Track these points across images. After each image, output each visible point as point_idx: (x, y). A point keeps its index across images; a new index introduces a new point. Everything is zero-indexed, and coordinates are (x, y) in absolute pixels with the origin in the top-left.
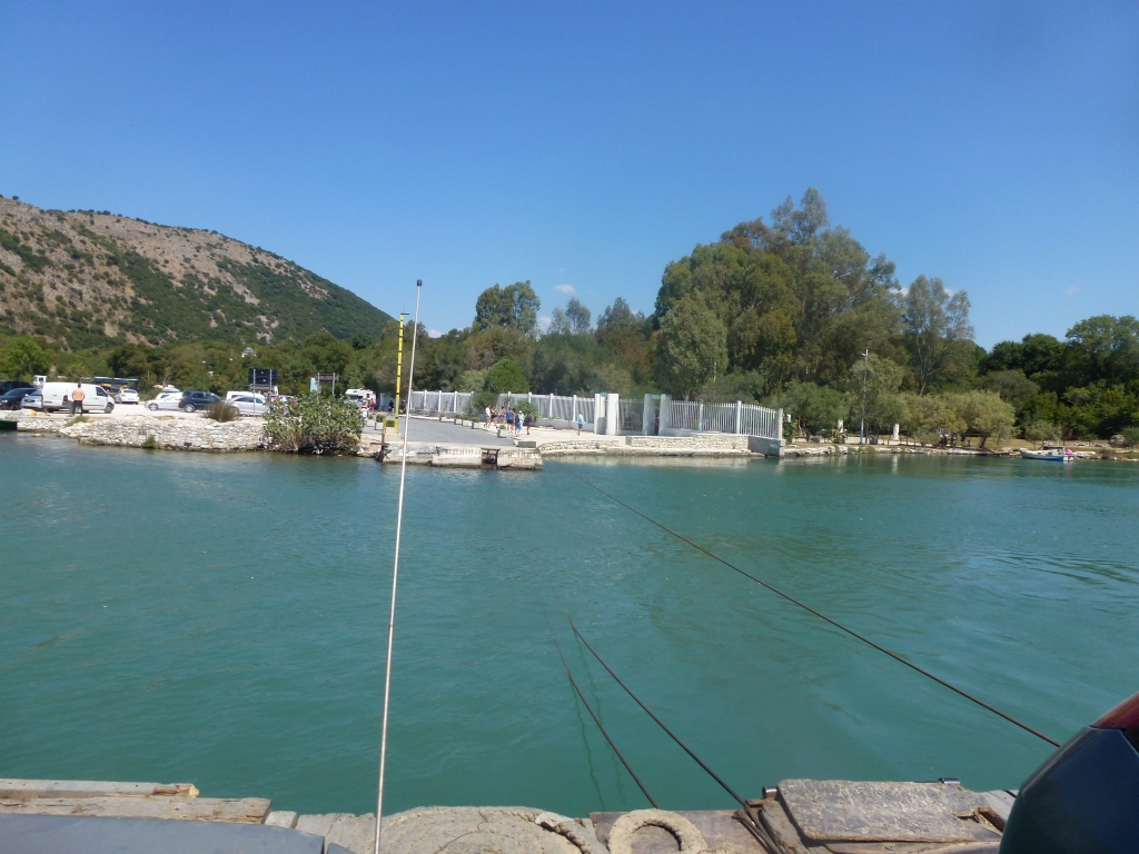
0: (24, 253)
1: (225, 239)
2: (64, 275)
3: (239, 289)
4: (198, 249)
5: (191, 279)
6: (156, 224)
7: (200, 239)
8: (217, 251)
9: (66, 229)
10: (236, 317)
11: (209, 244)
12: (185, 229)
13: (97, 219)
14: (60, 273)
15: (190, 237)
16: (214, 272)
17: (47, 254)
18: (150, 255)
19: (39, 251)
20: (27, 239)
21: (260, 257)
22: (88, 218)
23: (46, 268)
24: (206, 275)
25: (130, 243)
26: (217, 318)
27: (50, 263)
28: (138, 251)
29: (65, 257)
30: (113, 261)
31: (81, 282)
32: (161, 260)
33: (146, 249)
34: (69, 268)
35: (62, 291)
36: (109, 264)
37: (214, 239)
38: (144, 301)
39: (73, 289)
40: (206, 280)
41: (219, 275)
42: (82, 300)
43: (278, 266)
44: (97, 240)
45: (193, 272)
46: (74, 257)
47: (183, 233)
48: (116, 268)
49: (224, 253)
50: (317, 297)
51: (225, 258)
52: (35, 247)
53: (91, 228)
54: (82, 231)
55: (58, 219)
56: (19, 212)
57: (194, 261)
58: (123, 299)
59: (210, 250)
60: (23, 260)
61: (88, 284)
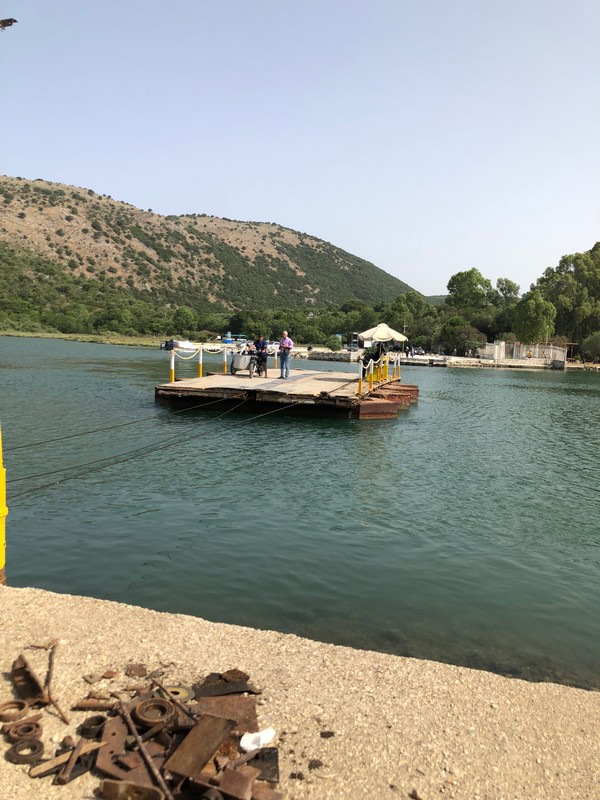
0: (158, 249)
1: (281, 228)
2: (183, 262)
3: (292, 265)
4: (264, 238)
5: (261, 259)
6: (235, 221)
7: (263, 230)
8: (276, 238)
9: (181, 229)
10: (291, 287)
11: (271, 234)
12: (254, 223)
13: (198, 220)
14: (180, 261)
15: (258, 229)
16: (275, 254)
17: (172, 249)
18: (234, 244)
19: (167, 247)
20: (160, 239)
21: (307, 241)
22: (193, 220)
23: (172, 259)
24: (269, 256)
25: (220, 237)
26: (278, 288)
27: (173, 255)
28: (226, 242)
29: (183, 250)
30: (209, 250)
31: (193, 266)
32: (240, 247)
33: (232, 240)
34: (185, 257)
35: (182, 273)
36: (208, 253)
37: (274, 230)
38: (231, 278)
39: (188, 272)
40: (270, 260)
41: (278, 256)
42: (193, 278)
43: (318, 247)
44: (200, 236)
45: (261, 255)
46: (188, 249)
47: (253, 226)
48: (212, 255)
49: (281, 239)
50: (346, 268)
51: (281, 243)
52: (165, 244)
53: (196, 227)
54: (190, 230)
55: (176, 223)
56: (153, 220)
57: (261, 247)
58: (218, 276)
59: (271, 238)
60: (158, 254)
61: (197, 267)
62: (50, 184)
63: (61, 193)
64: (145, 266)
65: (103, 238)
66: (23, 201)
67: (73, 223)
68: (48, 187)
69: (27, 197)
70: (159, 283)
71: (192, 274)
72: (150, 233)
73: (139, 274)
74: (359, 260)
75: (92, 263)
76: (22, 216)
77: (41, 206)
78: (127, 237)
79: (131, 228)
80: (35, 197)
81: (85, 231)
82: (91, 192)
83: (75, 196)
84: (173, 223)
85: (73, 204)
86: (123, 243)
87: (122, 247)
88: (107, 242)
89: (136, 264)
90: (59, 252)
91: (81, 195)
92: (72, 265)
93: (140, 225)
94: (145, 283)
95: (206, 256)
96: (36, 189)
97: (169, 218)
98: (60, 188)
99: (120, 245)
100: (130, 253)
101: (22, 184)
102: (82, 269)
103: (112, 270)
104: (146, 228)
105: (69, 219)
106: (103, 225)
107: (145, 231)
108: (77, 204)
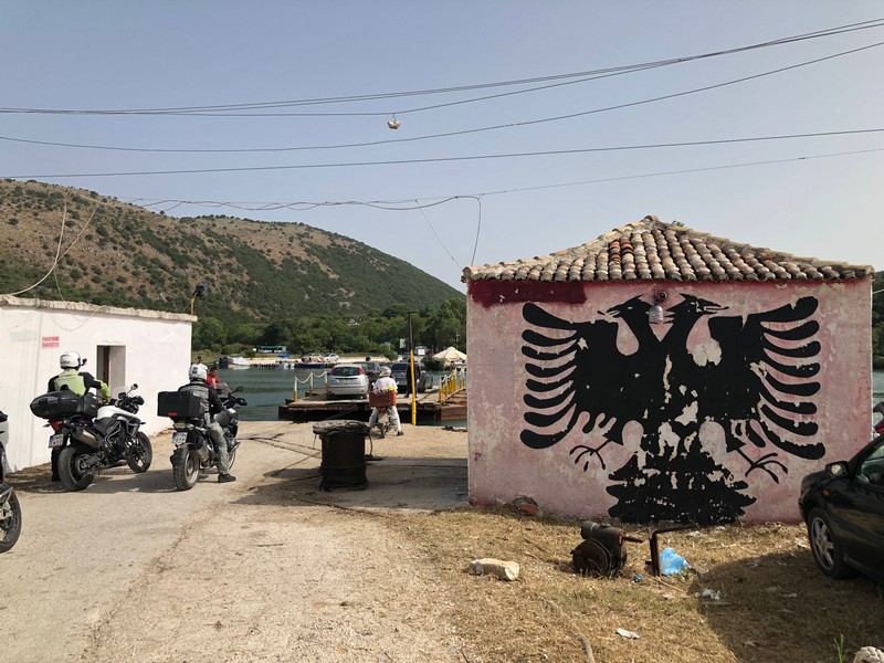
0: (172, 255)
1: (309, 228)
2: (201, 268)
3: (324, 268)
4: (291, 239)
5: (289, 262)
6: (258, 222)
7: (289, 231)
8: (305, 239)
9: (198, 232)
10: (324, 291)
11: (298, 234)
12: (280, 224)
13: (217, 222)
14: (197, 267)
15: (284, 229)
16: (304, 256)
17: (189, 254)
18: (258, 247)
19: (182, 252)
20: (175, 244)
21: (338, 242)
22: (210, 222)
23: (189, 265)
24: (298, 259)
25: (242, 239)
26: (308, 292)
27: (189, 260)
28: (249, 244)
29: (201, 255)
30: (230, 254)
31: (213, 272)
32: (265, 249)
33: (256, 242)
34: (203, 262)
35: (200, 280)
36: (229, 257)
37: (302, 230)
38: (256, 283)
39: (207, 278)
40: (299, 263)
41: (308, 258)
42: (214, 286)
43: (351, 247)
44: (220, 239)
45: (288, 257)
46: (206, 254)
47: (279, 227)
48: (234, 259)
49: (310, 240)
50: (383, 269)
51: (310, 244)
52: (180, 249)
53: (214, 230)
54: (208, 232)
55: (193, 226)
56: (167, 223)
57: (289, 249)
58: (242, 282)
59: (300, 239)
60: (173, 260)
61: (217, 273)
62: (45, 185)
63: (59, 196)
64: (160, 274)
65: (110, 245)
66: (14, 205)
67: (75, 228)
68: (44, 190)
69: (19, 200)
70: (176, 292)
71: (213, 281)
72: (163, 238)
73: (152, 283)
74: (395, 260)
75: (99, 272)
76: (13, 222)
77: (36, 211)
78: (136, 243)
79: (142, 233)
80: (29, 201)
81: (89, 238)
82: (94, 194)
83: (75, 199)
84: (189, 226)
85: (73, 208)
86: (133, 249)
87: (132, 254)
88: (115, 248)
89: (148, 272)
90: (58, 262)
91: (83, 196)
92: (75, 276)
93: (152, 228)
94: (159, 292)
95: (228, 261)
96: (29, 192)
97: (183, 220)
98: (56, 190)
99: (129, 252)
100: (140, 260)
101: (12, 186)
102: (87, 279)
103: (121, 280)
105: (69, 224)
106: (110, 230)
107: (158, 236)
108: (78, 208)
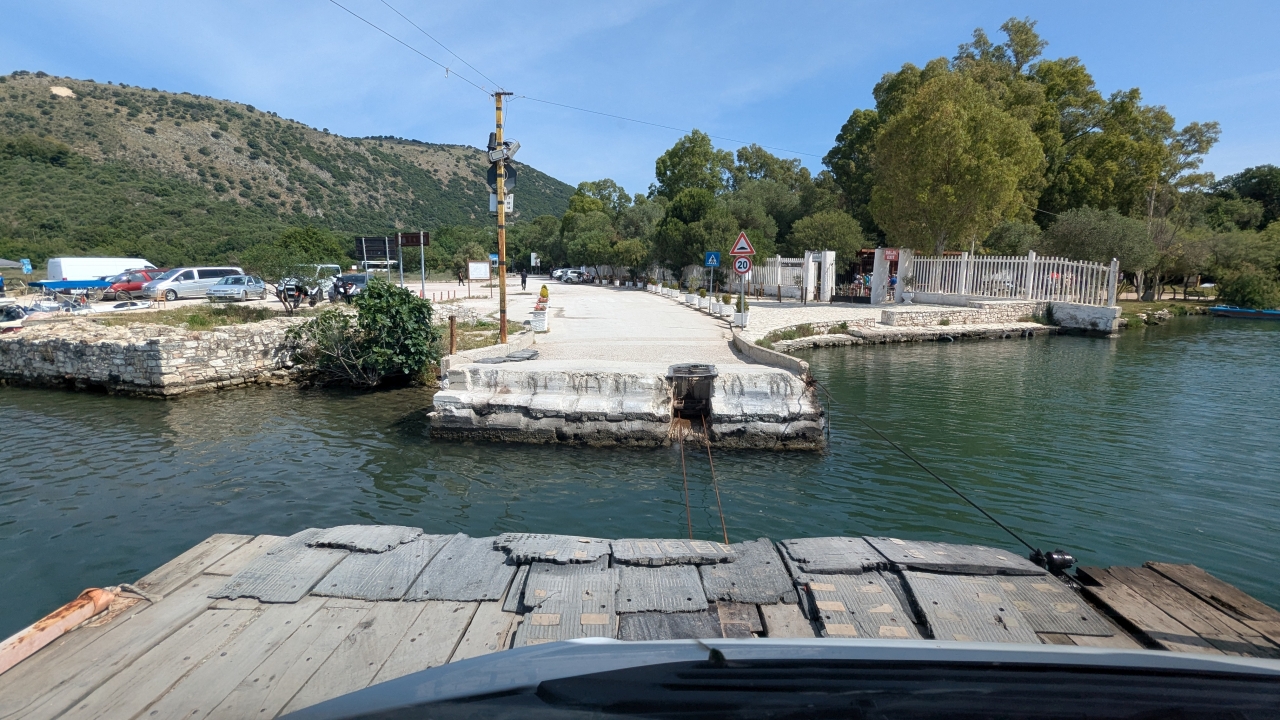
0: (334, 171)
2: (364, 185)
4: (458, 161)
5: (456, 180)
6: (426, 143)
7: (460, 153)
8: (473, 161)
9: (362, 150)
11: (466, 156)
12: (448, 146)
13: (384, 143)
14: (360, 185)
15: (452, 151)
16: (471, 177)
17: (351, 171)
18: (425, 167)
19: (344, 169)
20: (335, 160)
22: (378, 142)
23: (351, 182)
24: (464, 179)
26: (475, 212)
27: (352, 178)
28: (416, 164)
29: (363, 172)
30: (395, 174)
31: (377, 190)
32: (431, 170)
33: (423, 162)
34: (367, 180)
35: (364, 198)
36: (395, 176)
37: (470, 153)
38: (421, 202)
39: (371, 196)
40: (465, 184)
41: (474, 179)
42: (377, 204)
44: (385, 158)
45: (456, 177)
46: (370, 171)
47: (447, 149)
48: (400, 178)
49: (477, 161)
50: (548, 191)
51: (477, 165)
52: (341, 166)
53: (381, 149)
54: (374, 151)
55: (356, 144)
56: (329, 140)
57: (456, 170)
58: (406, 201)
59: (467, 160)
60: (334, 177)
61: (381, 191)
62: (197, 97)
63: (210, 107)
64: (317, 190)
66: (155, 115)
67: (221, 141)
68: (195, 101)
69: (161, 109)
70: (334, 209)
71: (376, 199)
72: (324, 155)
73: (308, 199)
74: (560, 183)
75: (249, 188)
76: (151, 131)
77: (180, 121)
78: (293, 157)
79: (301, 149)
80: (173, 111)
81: (238, 150)
82: (250, 109)
83: (227, 112)
84: (353, 144)
85: (224, 120)
86: (289, 164)
87: (287, 169)
88: (268, 162)
89: (305, 188)
90: (202, 174)
91: (238, 111)
92: (220, 189)
93: (312, 145)
94: (315, 209)
95: (393, 179)
96: (175, 102)
97: (348, 139)
98: (208, 102)
99: (285, 167)
100: (296, 176)
101: (157, 95)
102: (235, 194)
103: (275, 196)
104: (319, 149)
105: (215, 135)
106: (264, 145)
107: (318, 152)
108: (229, 120)
